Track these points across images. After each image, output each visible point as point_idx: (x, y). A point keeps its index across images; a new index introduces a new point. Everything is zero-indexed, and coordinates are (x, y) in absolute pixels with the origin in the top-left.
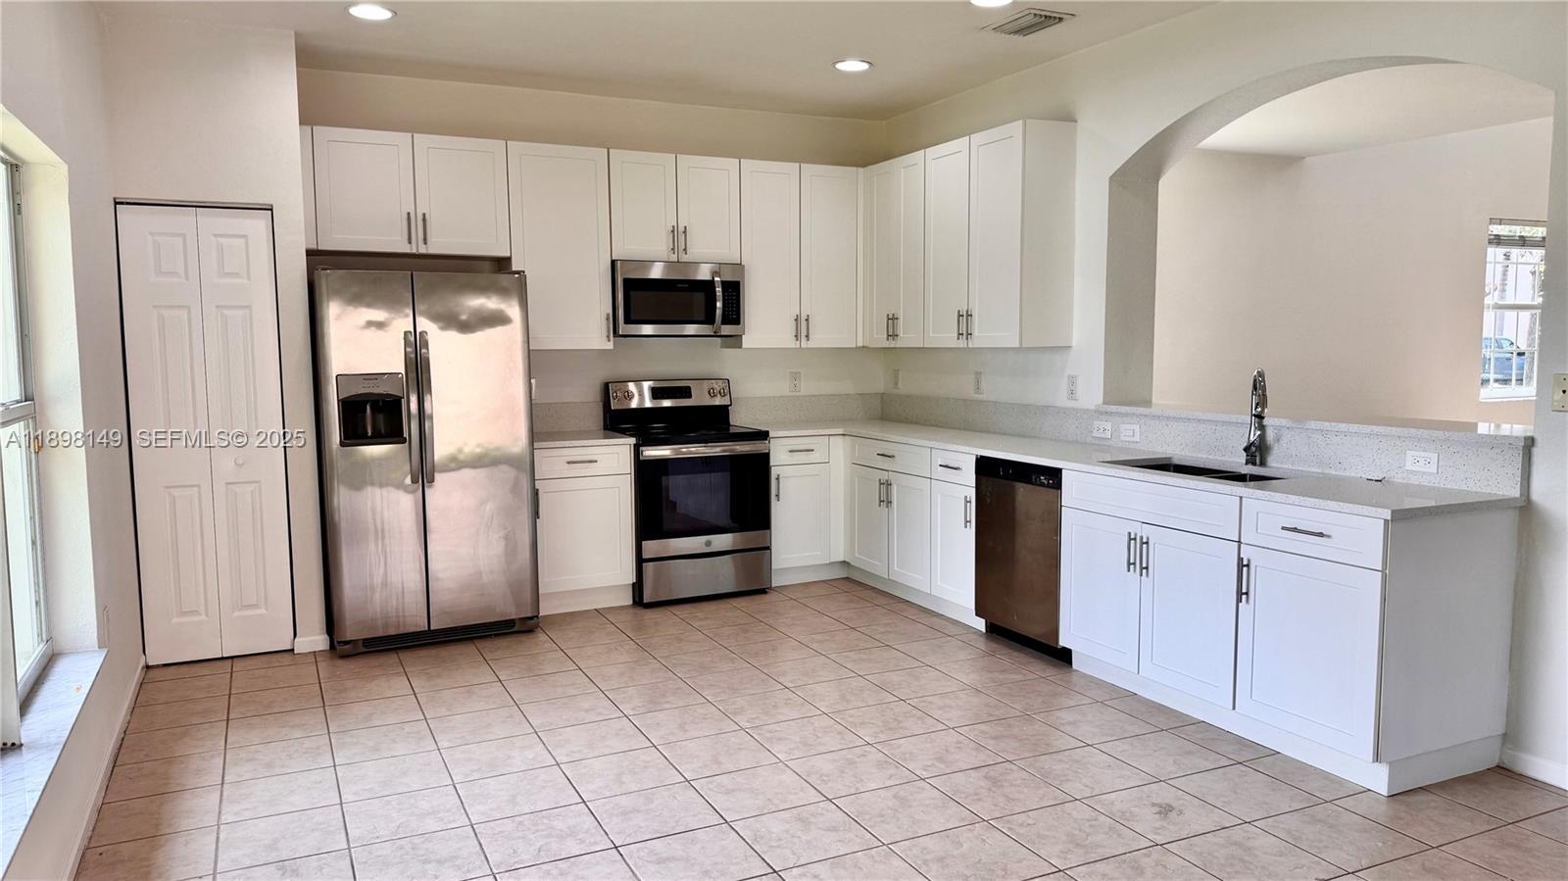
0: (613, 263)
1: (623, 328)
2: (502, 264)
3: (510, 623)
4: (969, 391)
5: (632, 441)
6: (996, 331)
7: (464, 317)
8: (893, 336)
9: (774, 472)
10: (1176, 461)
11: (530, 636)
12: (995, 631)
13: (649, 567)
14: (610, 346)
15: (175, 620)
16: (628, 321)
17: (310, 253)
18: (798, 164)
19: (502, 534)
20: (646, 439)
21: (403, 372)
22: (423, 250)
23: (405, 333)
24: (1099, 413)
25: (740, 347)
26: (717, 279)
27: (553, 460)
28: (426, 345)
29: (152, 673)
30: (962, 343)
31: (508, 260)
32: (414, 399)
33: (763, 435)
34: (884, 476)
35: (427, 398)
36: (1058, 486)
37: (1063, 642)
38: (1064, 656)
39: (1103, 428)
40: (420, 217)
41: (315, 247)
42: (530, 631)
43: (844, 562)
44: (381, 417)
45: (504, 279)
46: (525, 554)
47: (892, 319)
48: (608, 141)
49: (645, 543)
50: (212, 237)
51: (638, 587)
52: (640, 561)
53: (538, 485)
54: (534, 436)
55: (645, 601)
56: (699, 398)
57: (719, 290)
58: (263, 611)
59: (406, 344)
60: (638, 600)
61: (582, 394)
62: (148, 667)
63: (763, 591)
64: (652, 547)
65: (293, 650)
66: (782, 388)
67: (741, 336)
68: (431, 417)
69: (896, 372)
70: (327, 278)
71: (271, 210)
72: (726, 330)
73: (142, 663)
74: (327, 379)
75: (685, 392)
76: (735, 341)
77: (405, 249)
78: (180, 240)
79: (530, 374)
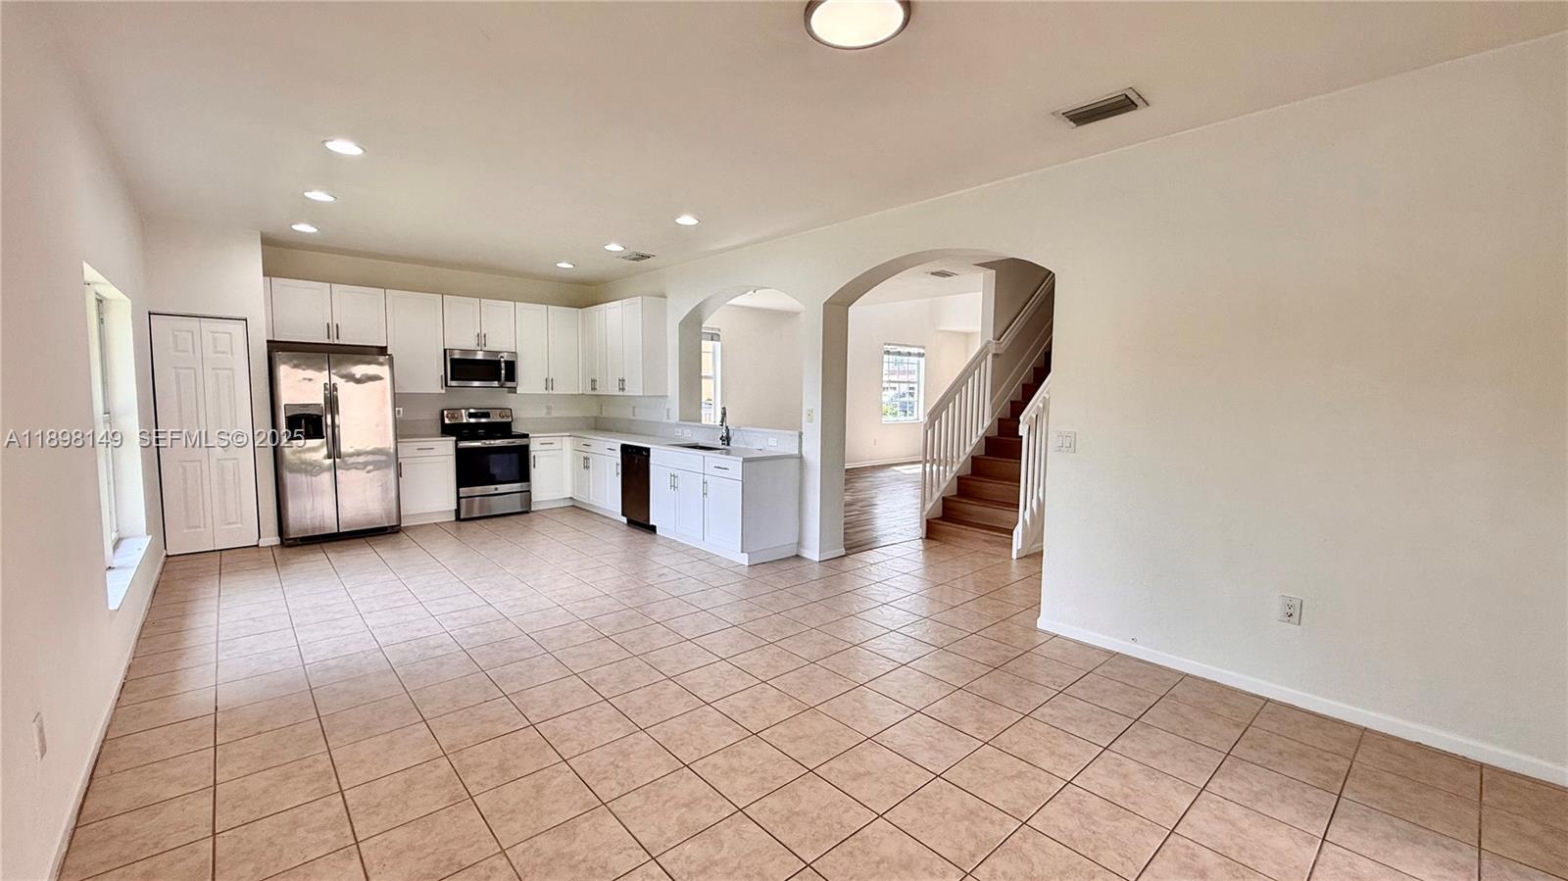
0: (445, 350)
1: (450, 383)
2: (383, 351)
3: (385, 528)
4: (631, 417)
5: (454, 438)
6: (634, 389)
7: (358, 376)
8: (594, 389)
9: (533, 454)
10: (700, 445)
11: (398, 535)
12: (630, 522)
13: (463, 501)
14: (443, 391)
15: (185, 531)
16: (452, 379)
17: (268, 341)
18: (545, 306)
19: (380, 484)
20: (460, 438)
21: (323, 403)
22: (336, 342)
23: (325, 384)
24: (678, 425)
25: (516, 392)
26: (502, 359)
27: (409, 448)
28: (336, 389)
29: (170, 559)
30: (621, 393)
31: (386, 347)
32: (329, 417)
33: (526, 436)
34: (586, 455)
35: (337, 417)
36: (649, 456)
37: (651, 523)
38: (653, 529)
39: (679, 432)
40: (335, 326)
41: (272, 339)
42: (397, 532)
43: (571, 498)
44: (310, 426)
45: (381, 359)
46: (393, 494)
47: (593, 381)
48: (442, 291)
49: (461, 489)
50: (210, 335)
51: (458, 511)
52: (459, 498)
53: (400, 460)
54: (399, 435)
55: (462, 517)
56: (495, 418)
57: (503, 365)
58: (240, 525)
59: (325, 389)
60: (458, 518)
61: (429, 416)
62: (167, 556)
63: (527, 512)
64: (464, 491)
65: (257, 546)
66: (542, 413)
67: (515, 388)
68: (339, 426)
69: (601, 406)
70: (279, 355)
71: (246, 320)
72: (509, 384)
73: (164, 555)
74: (279, 407)
75: (486, 415)
76: (513, 390)
77: (327, 341)
78: (190, 334)
79: (395, 406)
